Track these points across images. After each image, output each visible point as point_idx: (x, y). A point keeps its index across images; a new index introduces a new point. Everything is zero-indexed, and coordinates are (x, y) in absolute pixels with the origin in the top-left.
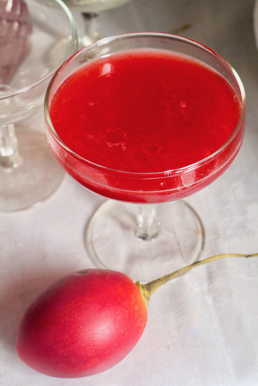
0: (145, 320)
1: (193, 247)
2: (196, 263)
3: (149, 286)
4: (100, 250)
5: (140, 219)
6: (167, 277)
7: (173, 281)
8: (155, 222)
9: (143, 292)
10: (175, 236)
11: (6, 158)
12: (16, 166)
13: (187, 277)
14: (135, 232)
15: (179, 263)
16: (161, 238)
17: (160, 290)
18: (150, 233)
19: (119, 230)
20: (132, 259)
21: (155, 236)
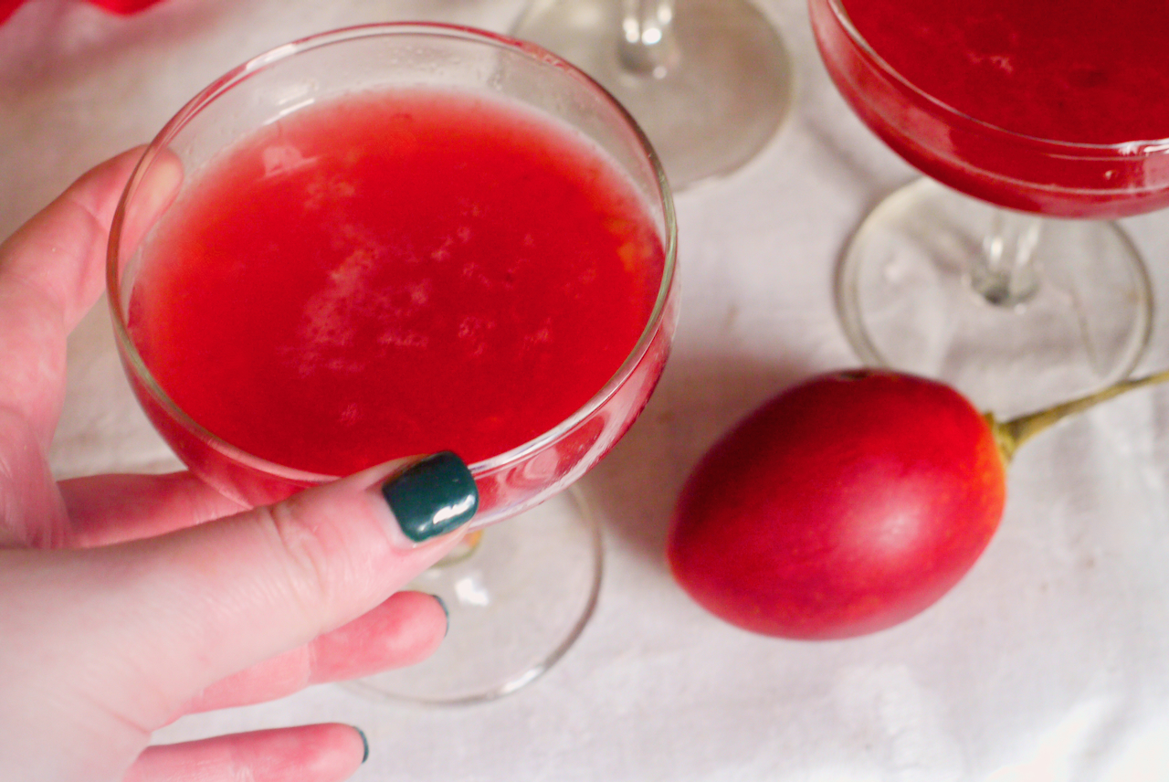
0: (998, 514)
1: (1120, 339)
2: (1128, 384)
3: (1017, 427)
4: (875, 320)
5: (995, 249)
6: (1062, 410)
7: (1065, 423)
8: (1033, 258)
9: (1000, 440)
10: (1076, 304)
11: (640, 46)
12: (660, 73)
13: (1100, 415)
14: (976, 282)
15: (1082, 377)
16: (1040, 304)
17: (1039, 440)
18: (1016, 287)
19: (928, 272)
20: (958, 353)
21: (1026, 297)
